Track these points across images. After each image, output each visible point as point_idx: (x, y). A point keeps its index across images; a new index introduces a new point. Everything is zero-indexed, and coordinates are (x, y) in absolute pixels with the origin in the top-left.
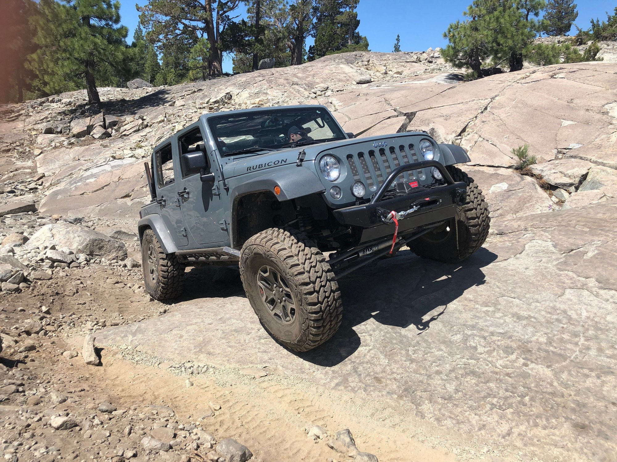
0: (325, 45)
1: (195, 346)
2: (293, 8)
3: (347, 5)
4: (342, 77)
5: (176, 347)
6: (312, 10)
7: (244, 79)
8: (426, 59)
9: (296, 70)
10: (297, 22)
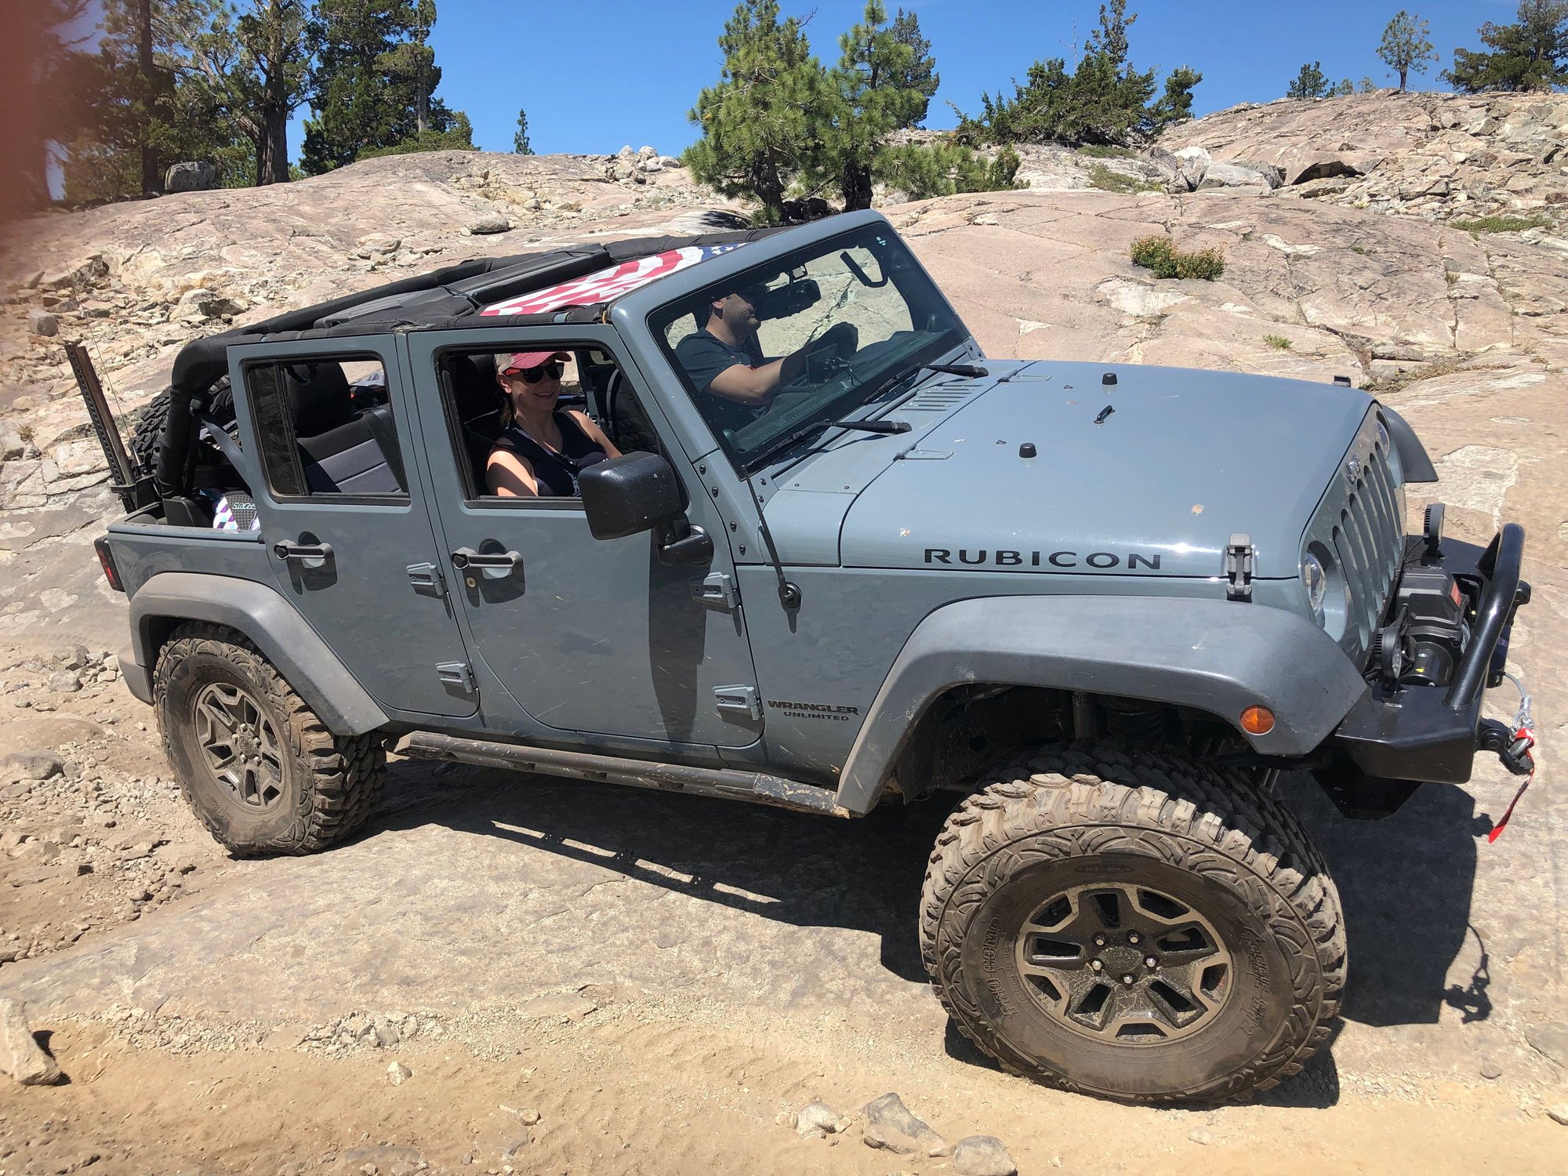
0: (352, 130)
1: (353, 970)
2: (250, 24)
3: (404, 27)
4: (426, 214)
5: (293, 982)
6: (304, 35)
7: (138, 218)
8: (630, 174)
9: (291, 196)
10: (265, 65)
